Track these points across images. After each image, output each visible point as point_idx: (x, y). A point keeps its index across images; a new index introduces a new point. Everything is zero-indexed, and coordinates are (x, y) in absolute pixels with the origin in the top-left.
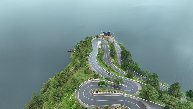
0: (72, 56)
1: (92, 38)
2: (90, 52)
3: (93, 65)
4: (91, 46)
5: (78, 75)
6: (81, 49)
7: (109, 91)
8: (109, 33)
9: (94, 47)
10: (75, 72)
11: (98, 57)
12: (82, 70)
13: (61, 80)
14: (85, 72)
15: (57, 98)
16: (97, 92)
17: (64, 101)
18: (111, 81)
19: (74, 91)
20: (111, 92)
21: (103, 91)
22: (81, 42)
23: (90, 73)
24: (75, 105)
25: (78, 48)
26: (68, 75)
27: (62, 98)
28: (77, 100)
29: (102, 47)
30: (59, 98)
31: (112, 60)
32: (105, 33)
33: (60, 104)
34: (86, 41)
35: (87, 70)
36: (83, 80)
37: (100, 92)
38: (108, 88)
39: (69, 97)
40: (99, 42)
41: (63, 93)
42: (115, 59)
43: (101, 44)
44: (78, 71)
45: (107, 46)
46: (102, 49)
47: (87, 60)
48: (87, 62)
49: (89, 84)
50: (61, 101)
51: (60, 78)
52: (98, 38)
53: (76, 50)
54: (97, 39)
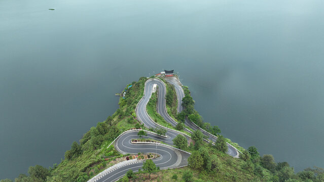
0: (120, 102)
1: (147, 80)
2: (140, 98)
3: (140, 114)
4: (143, 90)
5: (121, 124)
6: (132, 94)
7: (147, 141)
8: (172, 72)
9: (147, 91)
10: (119, 121)
11: (149, 104)
12: (126, 119)
13: (102, 129)
14: (129, 122)
15: (96, 145)
16: (136, 141)
17: (102, 148)
18: (154, 132)
19: (113, 139)
20: (149, 141)
21: (141, 141)
22: (133, 83)
23: (135, 123)
24: (112, 152)
25: (128, 92)
26: (110, 124)
27: (101, 146)
28: (115, 148)
29: (157, 92)
30: (98, 146)
31: (167, 109)
32: (167, 72)
33: (99, 151)
34: (139, 83)
35: (132, 119)
36: (124, 130)
37: (139, 141)
38: (148, 138)
39: (108, 145)
40: (155, 86)
41: (102, 141)
42: (172, 107)
43: (157, 88)
44: (122, 120)
45: (163, 90)
46: (156, 94)
47: (134, 108)
48: (133, 110)
49: (130, 134)
50: (100, 148)
51: (101, 126)
52: (155, 80)
53: (126, 95)
54: (153, 81)
